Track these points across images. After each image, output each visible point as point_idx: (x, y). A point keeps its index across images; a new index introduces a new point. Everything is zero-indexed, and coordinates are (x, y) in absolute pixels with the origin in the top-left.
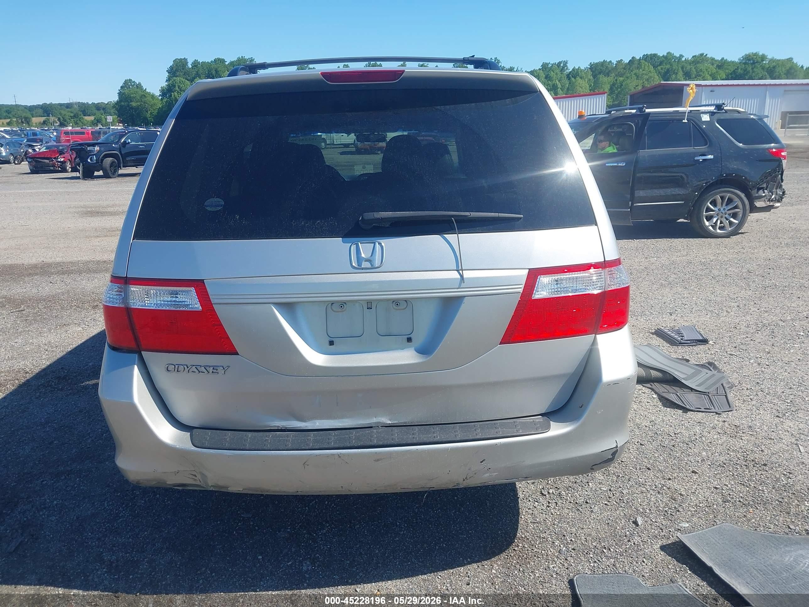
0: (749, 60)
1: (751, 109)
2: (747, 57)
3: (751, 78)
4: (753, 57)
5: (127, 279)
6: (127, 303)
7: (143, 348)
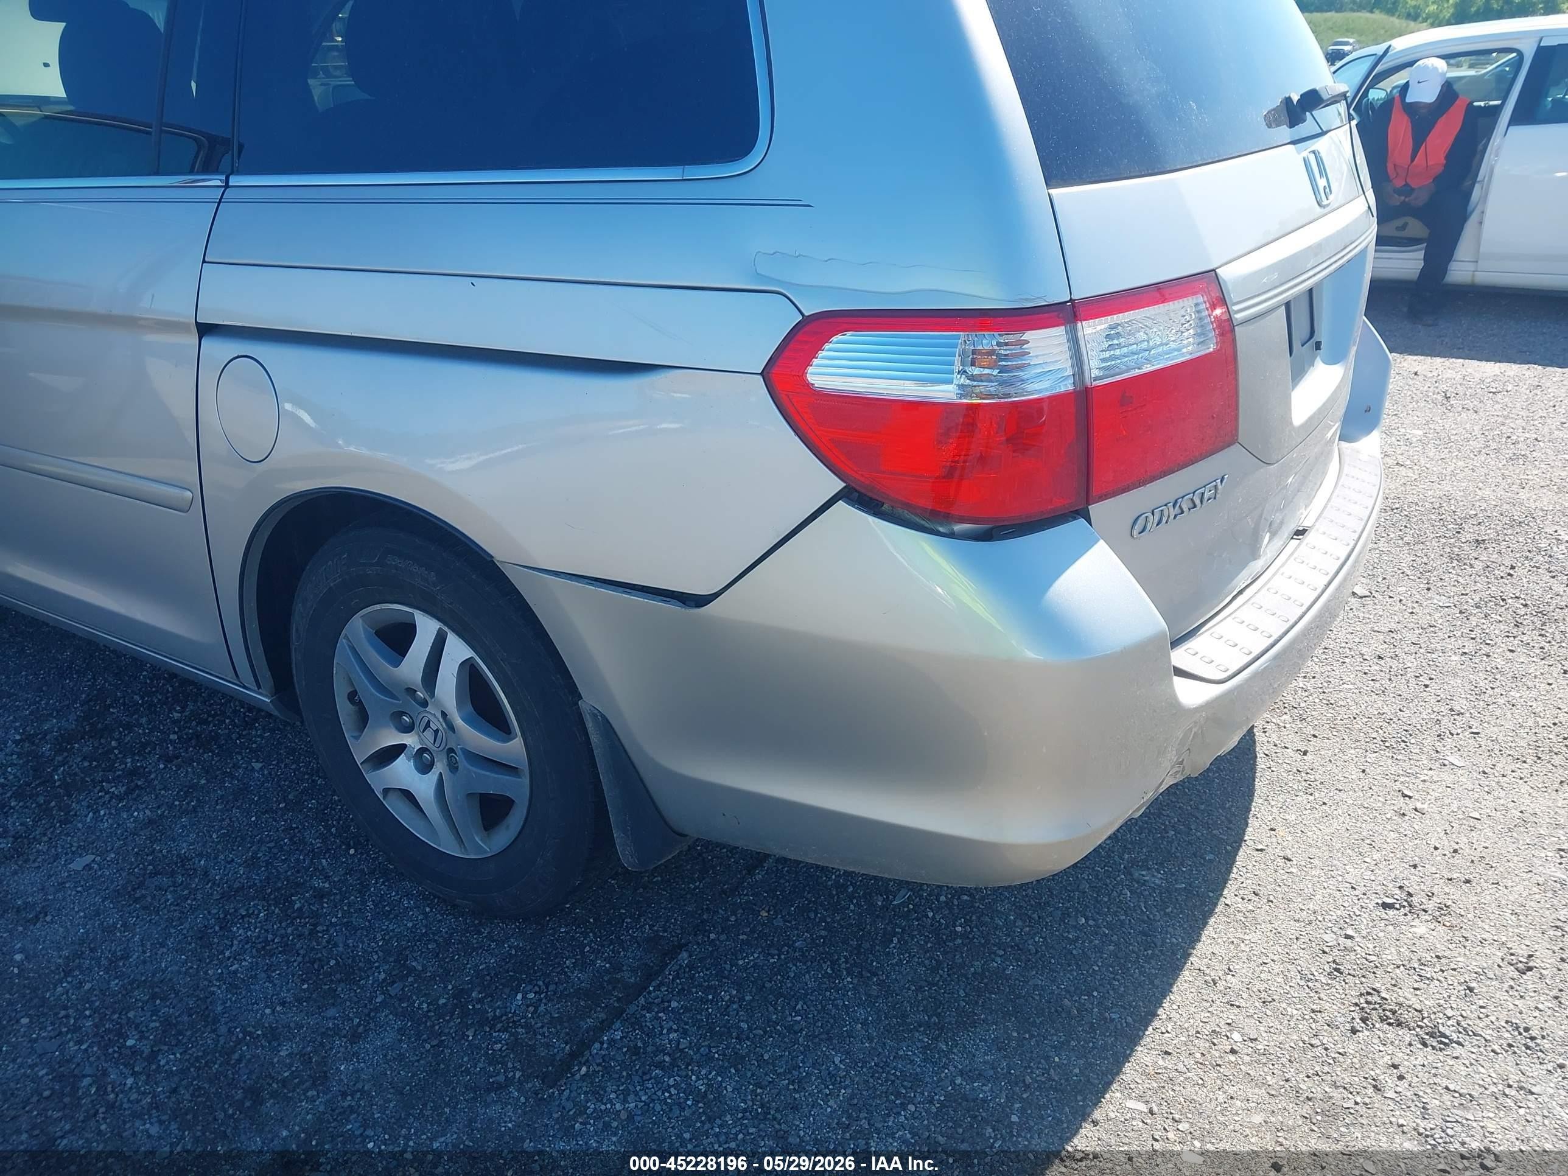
5: (1073, 306)
6: (1081, 372)
7: (1094, 493)
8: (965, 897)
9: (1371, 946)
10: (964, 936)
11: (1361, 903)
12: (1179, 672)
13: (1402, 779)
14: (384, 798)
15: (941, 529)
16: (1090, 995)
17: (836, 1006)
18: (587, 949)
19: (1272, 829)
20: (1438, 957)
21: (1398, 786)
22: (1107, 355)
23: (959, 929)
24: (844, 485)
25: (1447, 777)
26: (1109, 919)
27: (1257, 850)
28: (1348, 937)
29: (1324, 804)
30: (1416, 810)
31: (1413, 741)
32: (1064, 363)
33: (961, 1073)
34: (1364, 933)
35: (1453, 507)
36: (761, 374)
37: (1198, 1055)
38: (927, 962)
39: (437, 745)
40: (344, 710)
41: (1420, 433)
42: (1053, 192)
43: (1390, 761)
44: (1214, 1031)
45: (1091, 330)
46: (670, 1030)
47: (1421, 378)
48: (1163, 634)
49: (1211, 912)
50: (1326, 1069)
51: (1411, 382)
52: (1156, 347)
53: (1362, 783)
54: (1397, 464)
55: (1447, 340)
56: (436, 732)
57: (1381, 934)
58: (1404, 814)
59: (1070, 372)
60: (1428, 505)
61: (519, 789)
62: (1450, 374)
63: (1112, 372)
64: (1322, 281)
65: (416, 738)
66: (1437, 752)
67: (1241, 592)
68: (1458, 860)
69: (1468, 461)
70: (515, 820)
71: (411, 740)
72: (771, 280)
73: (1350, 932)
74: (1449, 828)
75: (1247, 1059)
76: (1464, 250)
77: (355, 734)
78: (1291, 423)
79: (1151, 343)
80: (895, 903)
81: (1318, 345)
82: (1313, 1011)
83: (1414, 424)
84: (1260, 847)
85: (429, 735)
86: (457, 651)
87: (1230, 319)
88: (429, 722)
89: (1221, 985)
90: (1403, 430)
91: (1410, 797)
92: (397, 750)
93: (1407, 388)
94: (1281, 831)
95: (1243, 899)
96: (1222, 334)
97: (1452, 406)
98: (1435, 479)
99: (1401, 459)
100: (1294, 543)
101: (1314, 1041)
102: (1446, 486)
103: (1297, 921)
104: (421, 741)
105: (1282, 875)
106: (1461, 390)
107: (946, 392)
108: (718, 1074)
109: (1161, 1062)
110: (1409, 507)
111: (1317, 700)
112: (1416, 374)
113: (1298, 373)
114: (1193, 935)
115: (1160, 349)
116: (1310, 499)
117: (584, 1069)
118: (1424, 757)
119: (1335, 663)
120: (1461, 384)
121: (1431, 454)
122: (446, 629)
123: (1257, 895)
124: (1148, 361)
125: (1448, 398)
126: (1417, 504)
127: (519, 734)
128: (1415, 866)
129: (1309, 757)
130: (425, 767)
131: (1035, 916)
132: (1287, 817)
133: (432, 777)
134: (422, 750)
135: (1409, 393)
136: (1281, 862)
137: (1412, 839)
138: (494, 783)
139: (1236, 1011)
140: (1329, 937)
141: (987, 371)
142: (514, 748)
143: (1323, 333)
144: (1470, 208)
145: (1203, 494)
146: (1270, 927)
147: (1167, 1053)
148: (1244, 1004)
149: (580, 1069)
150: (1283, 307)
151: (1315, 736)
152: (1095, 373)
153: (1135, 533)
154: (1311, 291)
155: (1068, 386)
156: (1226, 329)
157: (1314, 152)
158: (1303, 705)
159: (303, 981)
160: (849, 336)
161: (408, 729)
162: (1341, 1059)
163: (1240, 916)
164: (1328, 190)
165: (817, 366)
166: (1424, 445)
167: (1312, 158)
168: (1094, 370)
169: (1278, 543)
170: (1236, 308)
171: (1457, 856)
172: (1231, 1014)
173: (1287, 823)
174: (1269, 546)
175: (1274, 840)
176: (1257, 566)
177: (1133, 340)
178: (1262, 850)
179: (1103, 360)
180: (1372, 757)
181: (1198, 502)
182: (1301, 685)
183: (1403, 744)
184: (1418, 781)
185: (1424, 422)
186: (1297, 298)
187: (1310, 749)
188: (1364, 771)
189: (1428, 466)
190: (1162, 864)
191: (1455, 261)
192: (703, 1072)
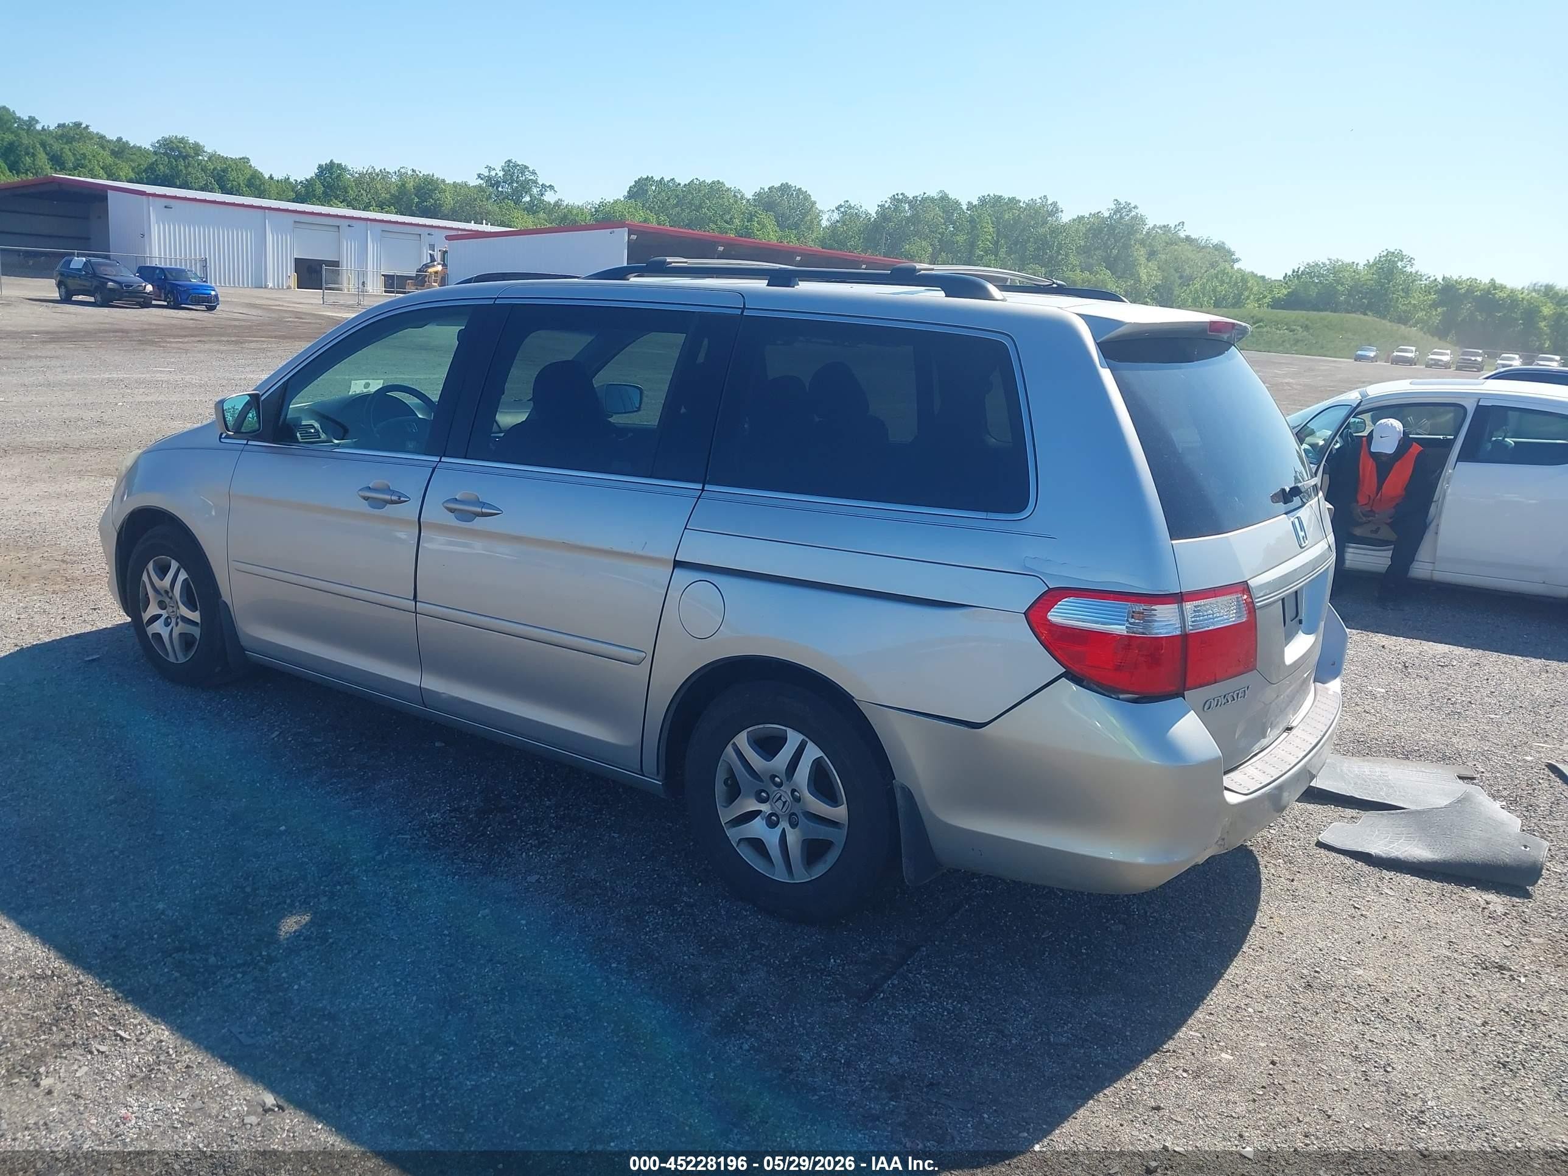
0: (172, 149)
1: (195, 254)
2: (168, 144)
3: (185, 186)
4: (179, 144)
5: (1182, 595)
6: (1185, 627)
7: (1187, 686)
8: (1085, 937)
9: (1330, 977)
10: (1087, 954)
11: (1325, 957)
12: (1227, 789)
13: (1354, 899)
14: (737, 846)
15: (1113, 696)
16: (1165, 985)
17: (1018, 980)
18: (863, 943)
19: (1271, 918)
20: (1369, 985)
21: (1351, 902)
22: (1193, 619)
23: (1084, 951)
24: (1065, 670)
25: (1383, 901)
26: (1173, 953)
27: (1262, 927)
28: (1316, 972)
29: (1304, 908)
30: (1362, 915)
31: (1363, 880)
32: (1176, 621)
33: (1095, 1013)
34: (1326, 971)
35: (1402, 744)
36: (1024, 613)
37: (1229, 1016)
38: (1068, 965)
39: (783, 810)
40: (720, 789)
41: (1383, 691)
42: (1173, 542)
43: (1347, 889)
44: (1238, 1007)
45: (1189, 606)
46: (925, 983)
47: (1387, 651)
48: (1220, 757)
49: (1235, 956)
50: (1301, 1027)
51: (1379, 653)
52: (1217, 617)
53: (1328, 900)
54: (1365, 711)
55: (1410, 622)
56: (785, 803)
57: (1336, 972)
58: (1354, 917)
59: (1178, 625)
60: (1385, 741)
61: (839, 837)
62: (1410, 649)
63: (1197, 627)
64: (1302, 588)
65: (769, 806)
66: (1378, 887)
67: (1256, 755)
68: (1386, 942)
69: (1416, 713)
70: (832, 857)
71: (765, 808)
72: (1034, 571)
73: (1317, 969)
74: (1381, 926)
75: (1256, 1020)
76: (1424, 553)
77: (724, 804)
78: (1284, 663)
79: (1215, 615)
80: (1043, 936)
81: (1300, 622)
82: (1295, 1002)
83: (1379, 684)
84: (1263, 926)
85: (779, 804)
86: (812, 752)
87: (1254, 606)
88: (780, 797)
89: (1241, 988)
90: (1371, 688)
91: (1358, 909)
92: (756, 814)
93: (1376, 657)
94: (1276, 919)
95: (1253, 950)
96: (1249, 613)
97: (1409, 673)
98: (1391, 723)
99: (1367, 708)
100: (1285, 734)
101: (1296, 1015)
102: (1399, 729)
103: (1287, 963)
104: (772, 808)
105: (1277, 941)
106: (1417, 662)
107: (1120, 629)
108: (958, 1003)
109: (1207, 1017)
110: (1371, 741)
111: (1301, 853)
112: (1383, 647)
113: (1289, 637)
114: (1225, 964)
115: (1219, 619)
116: (1295, 712)
117: (882, 995)
118: (1369, 889)
119: (1313, 833)
120: (1417, 658)
121: (1390, 707)
122: (807, 739)
123: (1262, 949)
124: (1213, 624)
125: (1406, 667)
126: (1377, 740)
127: (845, 802)
128: (1359, 943)
129: (1295, 883)
130: (772, 825)
131: (1129, 948)
132: (1280, 912)
133: (778, 830)
134: (771, 815)
135: (1378, 661)
136: (1277, 935)
137: (1359, 929)
138: (823, 832)
139: (1250, 999)
140: (1305, 971)
141: (1137, 621)
142: (840, 812)
143: (1303, 615)
144: (1428, 521)
145: (1238, 694)
146: (1269, 964)
147: (1211, 1014)
148: (1254, 997)
149: (879, 996)
150: (1281, 602)
151: (1299, 872)
152: (1190, 628)
153: (1205, 709)
154: (1296, 592)
155: (1178, 633)
156: (1251, 608)
157: (1297, 518)
158: (1292, 855)
159: (700, 946)
160: (1071, 599)
161: (763, 801)
162: (1310, 1023)
163: (1252, 958)
164: (1305, 537)
165: (1054, 612)
166: (1386, 700)
167: (1296, 521)
168: (1189, 628)
169: (1277, 732)
170: (1257, 600)
171: (1385, 940)
172: (1248, 1001)
173: (1280, 916)
174: (1271, 734)
175: (1272, 923)
176: (1265, 742)
177: (1205, 614)
178: (1265, 928)
179: (1193, 622)
180: (1335, 886)
181: (1236, 698)
182: (1291, 844)
183: (1356, 881)
184: (1364, 901)
185: (1387, 683)
186: (1288, 596)
187: (1296, 879)
188: (1330, 893)
189: (1387, 714)
190: (1203, 930)
191: (1417, 561)
192: (950, 1001)
